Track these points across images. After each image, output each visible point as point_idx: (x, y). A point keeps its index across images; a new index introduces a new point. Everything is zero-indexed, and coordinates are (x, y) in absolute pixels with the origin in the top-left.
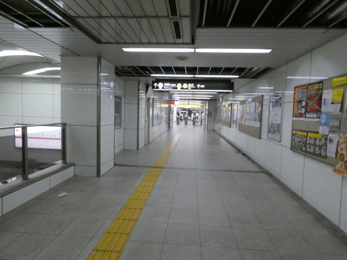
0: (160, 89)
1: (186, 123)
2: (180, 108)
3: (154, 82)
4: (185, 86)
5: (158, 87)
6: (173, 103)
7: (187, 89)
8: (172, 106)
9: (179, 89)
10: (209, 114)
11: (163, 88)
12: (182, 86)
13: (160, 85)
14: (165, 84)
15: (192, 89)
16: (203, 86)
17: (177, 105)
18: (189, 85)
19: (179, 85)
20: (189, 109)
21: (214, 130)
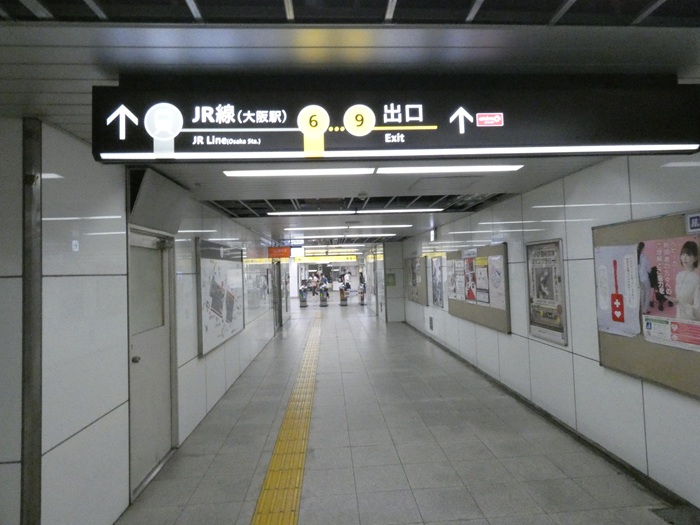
0: (164, 149)
1: (324, 304)
2: (305, 264)
3: (104, 101)
4: (359, 119)
5: (140, 139)
6: (288, 255)
7: (375, 140)
8: (284, 261)
9: (314, 146)
10: (390, 278)
11: (183, 142)
12: (336, 118)
13: (163, 121)
14: (203, 113)
15: (413, 139)
16: (493, 119)
17: (298, 259)
18: (391, 111)
19: (313, 121)
20: (324, 266)
21: (405, 322)
